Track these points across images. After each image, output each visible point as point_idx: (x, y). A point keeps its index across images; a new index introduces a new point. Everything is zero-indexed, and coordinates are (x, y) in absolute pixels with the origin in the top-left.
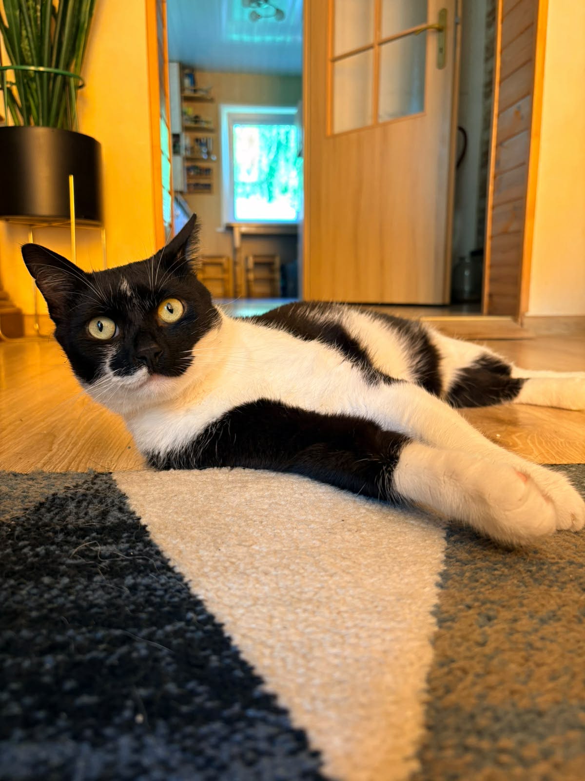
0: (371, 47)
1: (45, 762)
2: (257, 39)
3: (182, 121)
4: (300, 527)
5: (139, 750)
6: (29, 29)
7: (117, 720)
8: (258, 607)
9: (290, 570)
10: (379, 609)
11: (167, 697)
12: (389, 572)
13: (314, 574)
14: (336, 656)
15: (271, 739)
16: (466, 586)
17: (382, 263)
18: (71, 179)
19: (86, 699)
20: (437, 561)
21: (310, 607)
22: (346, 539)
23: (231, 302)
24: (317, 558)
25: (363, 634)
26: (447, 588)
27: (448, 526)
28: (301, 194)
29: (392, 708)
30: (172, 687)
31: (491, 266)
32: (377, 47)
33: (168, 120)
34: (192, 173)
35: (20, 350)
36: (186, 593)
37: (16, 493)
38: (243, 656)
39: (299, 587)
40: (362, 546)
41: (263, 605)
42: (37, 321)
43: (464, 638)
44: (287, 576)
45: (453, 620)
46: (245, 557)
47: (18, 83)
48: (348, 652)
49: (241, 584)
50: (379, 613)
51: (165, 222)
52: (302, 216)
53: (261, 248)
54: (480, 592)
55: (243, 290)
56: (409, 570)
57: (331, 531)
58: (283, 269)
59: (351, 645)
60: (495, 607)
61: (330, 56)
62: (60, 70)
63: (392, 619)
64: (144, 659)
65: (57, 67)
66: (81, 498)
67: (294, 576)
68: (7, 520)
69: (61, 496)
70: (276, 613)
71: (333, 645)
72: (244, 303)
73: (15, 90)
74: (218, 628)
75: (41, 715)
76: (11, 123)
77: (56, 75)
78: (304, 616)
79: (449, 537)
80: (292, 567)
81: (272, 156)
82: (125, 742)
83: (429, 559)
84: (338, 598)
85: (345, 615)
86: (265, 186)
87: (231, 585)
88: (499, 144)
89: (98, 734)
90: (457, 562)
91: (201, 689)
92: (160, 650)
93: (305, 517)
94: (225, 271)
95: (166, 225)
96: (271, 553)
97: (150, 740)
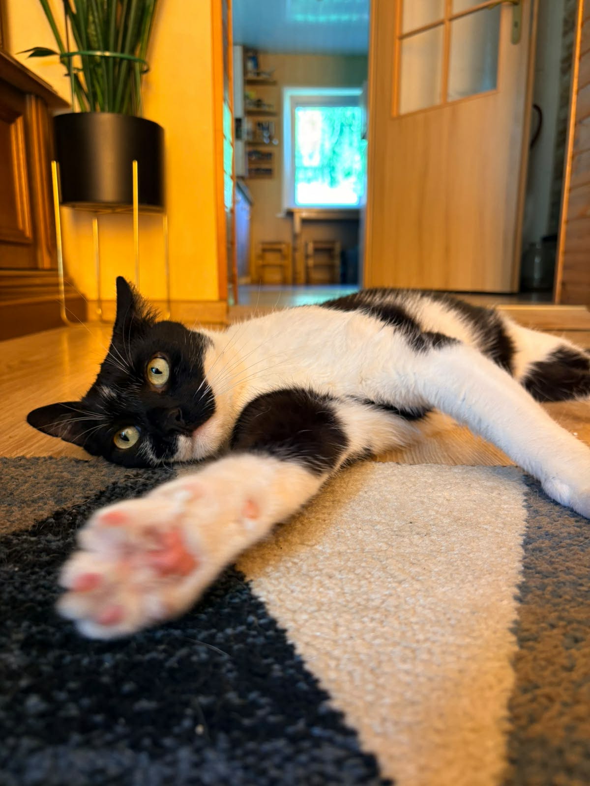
0: (441, 23)
1: (102, 771)
2: (322, 19)
3: (245, 104)
4: (364, 528)
5: (198, 764)
6: (96, 14)
7: (176, 730)
8: (323, 612)
9: (356, 574)
10: (453, 622)
11: (228, 707)
12: (463, 581)
13: (381, 579)
14: (407, 672)
15: (339, 763)
16: (548, 601)
17: (447, 250)
18: (135, 165)
19: (144, 704)
20: (515, 571)
21: (378, 616)
22: (414, 543)
23: (290, 289)
24: (384, 563)
25: (436, 649)
26: (528, 603)
27: (525, 532)
28: (364, 179)
29: (471, 736)
30: (232, 696)
31: (566, 252)
32: (447, 23)
33: (232, 104)
34: (254, 158)
35: (83, 335)
36: (247, 594)
37: (77, 480)
38: (307, 667)
39: (366, 593)
40: (432, 551)
41: (327, 611)
42: (100, 307)
43: (550, 662)
44: (353, 580)
45: (535, 640)
46: (308, 558)
47: (84, 69)
48: (420, 669)
49: (305, 587)
50: (453, 626)
51: (227, 207)
52: (364, 201)
53: (321, 234)
54: (564, 610)
55: (302, 276)
56: (483, 580)
57: (399, 534)
58: (343, 255)
59: (423, 661)
60: (582, 627)
61: (397, 34)
62: (126, 55)
63: (467, 635)
64: (204, 664)
65: (123, 51)
66: (141, 488)
67: (360, 580)
68: (68, 507)
69: (120, 485)
70: (341, 621)
71: (404, 660)
72: (302, 289)
73: (81, 75)
74: (281, 634)
75: (99, 718)
76: (77, 109)
77: (122, 59)
78: (371, 625)
79: (527, 544)
80: (358, 571)
81: (334, 140)
82: (185, 754)
83: (505, 568)
84: (407, 607)
85: (416, 627)
86: (327, 171)
87: (293, 587)
88: (578, 123)
89: (157, 744)
90: (536, 573)
91: (264, 701)
92: (221, 655)
93: (370, 517)
94: (284, 257)
95: (228, 210)
96: (334, 554)
97: (210, 754)
